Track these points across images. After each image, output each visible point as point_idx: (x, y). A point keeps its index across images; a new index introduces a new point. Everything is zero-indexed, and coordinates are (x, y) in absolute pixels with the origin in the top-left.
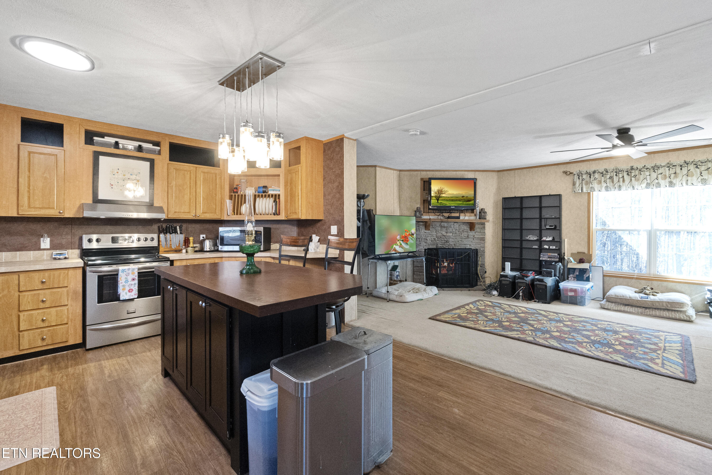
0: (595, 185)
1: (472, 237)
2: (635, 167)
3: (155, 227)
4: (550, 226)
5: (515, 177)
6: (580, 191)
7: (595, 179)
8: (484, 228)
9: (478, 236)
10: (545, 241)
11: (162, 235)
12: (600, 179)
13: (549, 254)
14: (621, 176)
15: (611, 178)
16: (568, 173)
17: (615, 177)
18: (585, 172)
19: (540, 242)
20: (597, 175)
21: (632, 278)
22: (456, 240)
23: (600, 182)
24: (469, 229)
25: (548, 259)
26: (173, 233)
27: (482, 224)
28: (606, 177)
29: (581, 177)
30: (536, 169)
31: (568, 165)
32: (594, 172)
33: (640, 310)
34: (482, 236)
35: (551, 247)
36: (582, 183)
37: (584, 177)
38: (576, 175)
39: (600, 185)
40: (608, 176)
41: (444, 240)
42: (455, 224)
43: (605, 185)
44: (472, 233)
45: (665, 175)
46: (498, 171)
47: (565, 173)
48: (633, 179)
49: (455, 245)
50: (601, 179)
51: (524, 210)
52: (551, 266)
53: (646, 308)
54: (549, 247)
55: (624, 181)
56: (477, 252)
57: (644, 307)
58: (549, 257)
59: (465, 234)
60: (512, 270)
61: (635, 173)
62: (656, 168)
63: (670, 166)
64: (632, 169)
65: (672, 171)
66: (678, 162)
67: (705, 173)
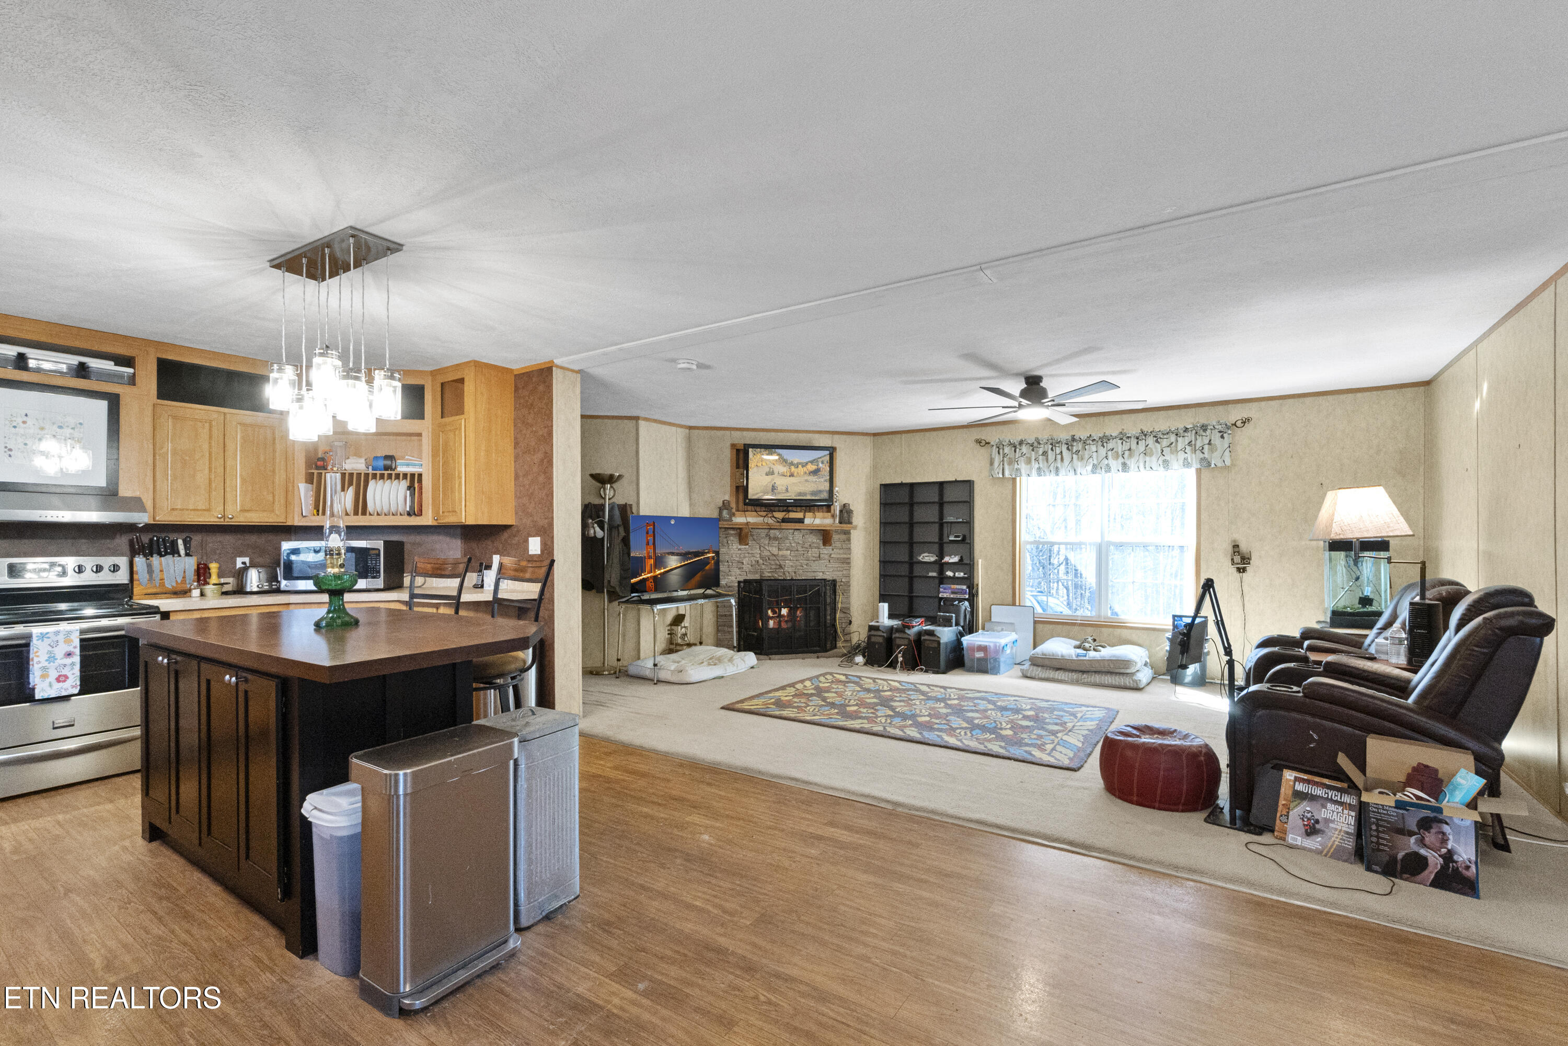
0: (1023, 466)
1: (826, 557)
2: (1077, 437)
3: (122, 541)
4: (956, 537)
5: (901, 447)
6: (1001, 476)
7: (1023, 455)
8: (849, 540)
9: (838, 556)
10: (948, 563)
11: (139, 561)
12: (1029, 456)
13: (953, 586)
14: (1058, 451)
15: (1045, 454)
16: (983, 443)
17: (1050, 451)
18: (1007, 441)
19: (940, 565)
20: (1025, 449)
21: (1074, 624)
22: (798, 563)
23: (1029, 461)
24: (821, 543)
25: (952, 596)
26: (166, 554)
27: (845, 534)
28: (1037, 452)
29: (1001, 451)
30: (935, 433)
31: (983, 428)
32: (1021, 443)
34: (845, 556)
35: (957, 575)
36: (1003, 461)
37: (1007, 450)
38: (995, 447)
39: (1029, 466)
40: (1041, 452)
41: (777, 565)
42: (796, 533)
43: (1037, 466)
44: (826, 551)
45: (1117, 453)
46: (875, 435)
47: (979, 442)
48: (1074, 456)
49: (795, 572)
50: (1031, 454)
51: (916, 507)
52: (951, 608)
53: (1083, 672)
54: (954, 575)
55: (1062, 459)
56: (835, 586)
57: (1079, 671)
58: (953, 593)
59: (813, 552)
60: (891, 616)
61: (1077, 446)
62: (1105, 440)
63: (1123, 437)
64: (1073, 439)
65: (1126, 446)
66: (1134, 431)
67: (1167, 450)
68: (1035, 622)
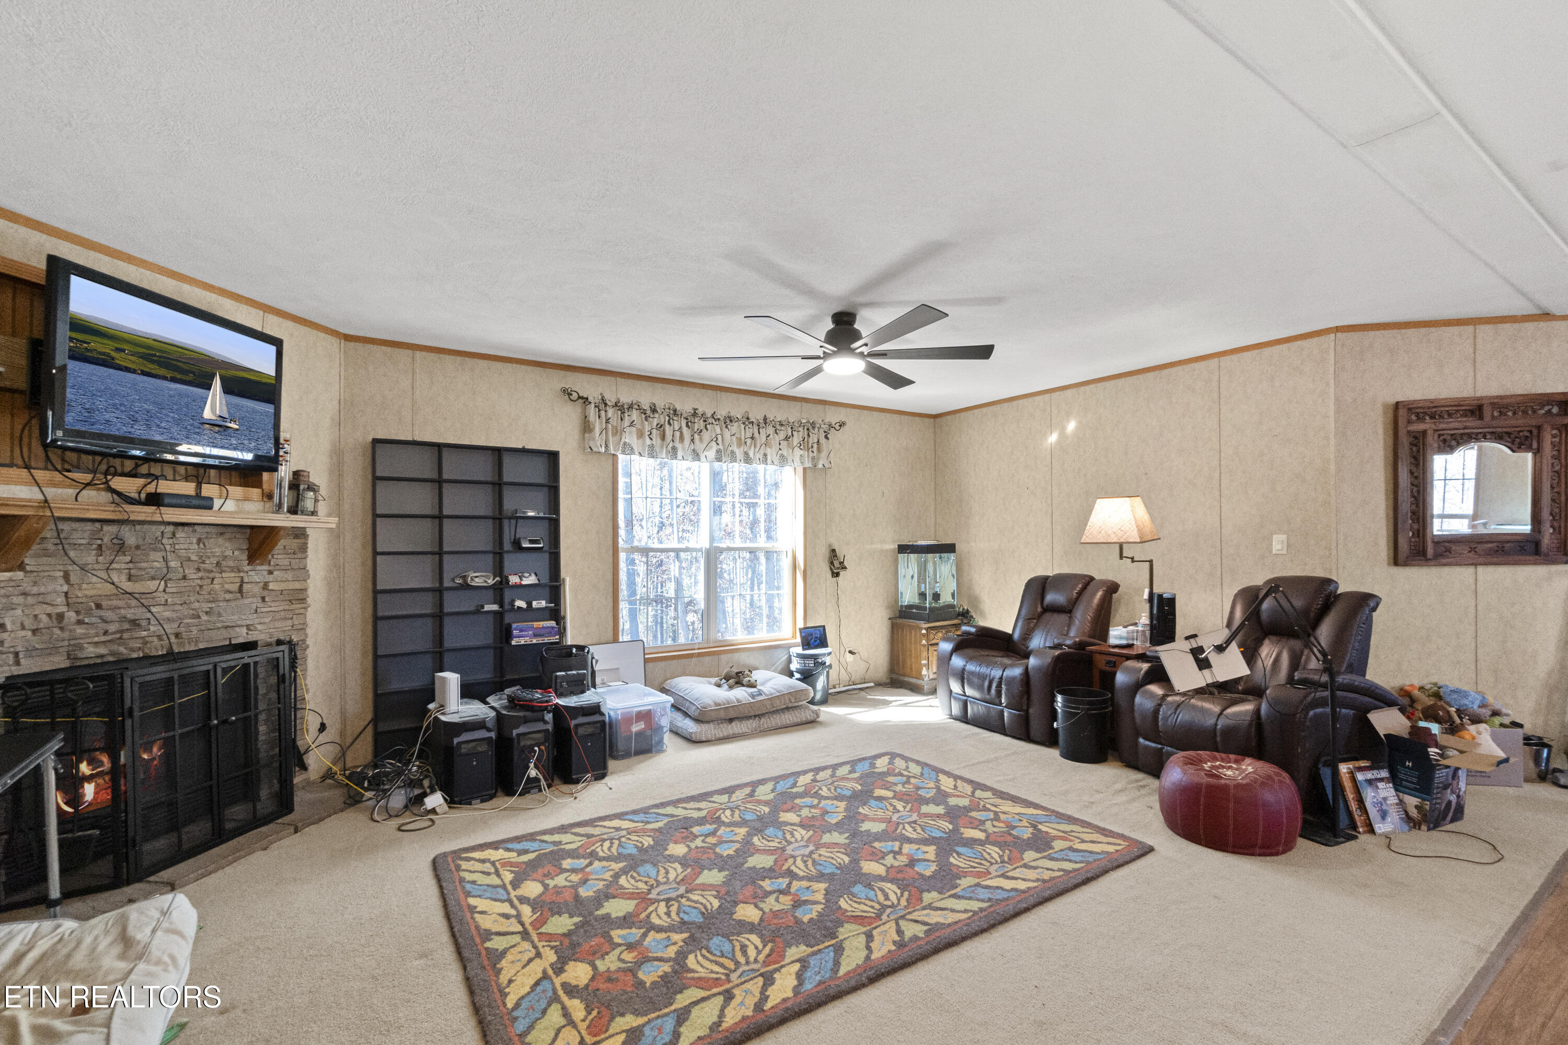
0: (630, 437)
1: (257, 589)
2: (700, 412)
4: (532, 542)
5: (414, 373)
6: (603, 450)
7: (632, 424)
8: (304, 549)
9: (282, 586)
10: (520, 586)
12: (639, 427)
13: (536, 624)
14: (677, 428)
15: (660, 427)
16: (575, 396)
18: (614, 401)
19: (500, 590)
20: (635, 415)
22: (185, 611)
23: (640, 435)
24: (244, 557)
25: (534, 641)
27: (296, 536)
28: (651, 424)
29: (603, 413)
30: (483, 363)
31: (569, 373)
32: (631, 407)
33: (754, 723)
34: (297, 585)
35: (535, 604)
36: (606, 428)
37: (611, 412)
38: (593, 405)
39: (640, 441)
40: (655, 422)
42: (180, 534)
43: (648, 442)
44: (256, 575)
45: (740, 439)
47: (567, 392)
48: (696, 436)
49: (177, 635)
50: (643, 425)
51: (446, 487)
52: (573, 660)
53: (759, 716)
54: (529, 604)
55: (682, 438)
57: (755, 716)
58: (535, 636)
59: (229, 580)
61: (698, 424)
62: (730, 420)
63: (747, 421)
64: (695, 414)
65: (749, 435)
66: (756, 416)
67: (784, 443)
68: (649, 663)
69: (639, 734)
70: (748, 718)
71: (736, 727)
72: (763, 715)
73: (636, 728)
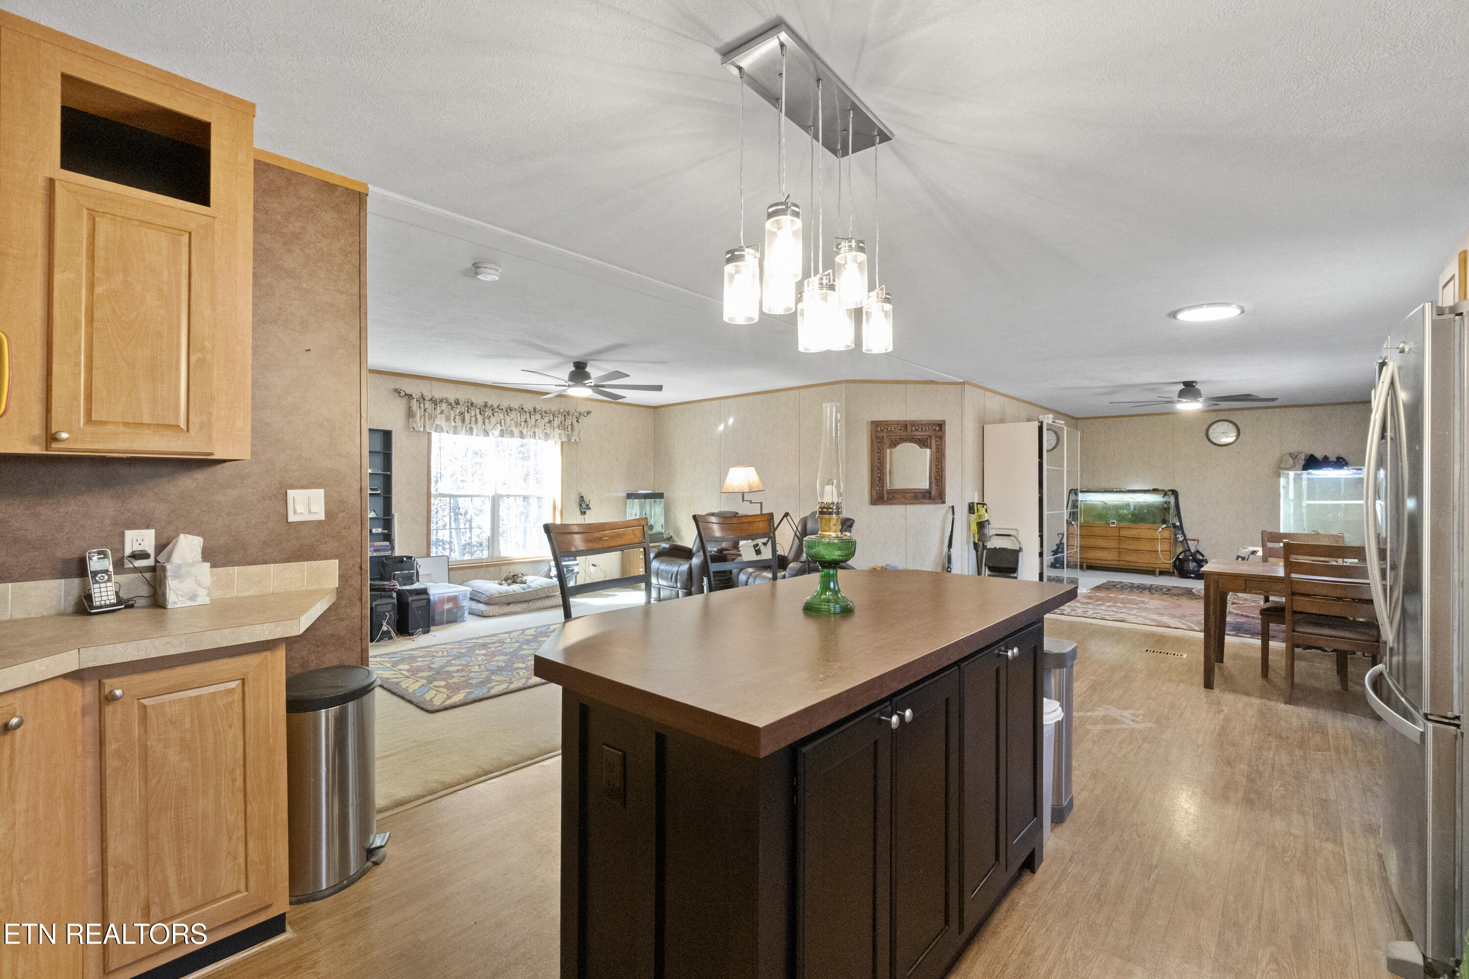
0: (440, 421)
2: (489, 404)
4: (372, 489)
6: (422, 429)
7: (442, 412)
12: (447, 414)
13: (375, 543)
14: (473, 415)
15: (461, 414)
16: (403, 393)
17: (466, 414)
18: (430, 397)
20: (444, 406)
21: (481, 567)
23: (448, 419)
28: (455, 411)
29: (422, 405)
31: (401, 378)
32: (441, 401)
33: (525, 606)
35: (375, 530)
36: (424, 415)
37: (427, 404)
38: (415, 400)
39: (448, 423)
40: (458, 411)
43: (453, 424)
45: (517, 422)
47: (398, 391)
48: (486, 420)
50: (450, 413)
52: (404, 564)
53: (528, 601)
55: (476, 421)
57: (526, 601)
61: (488, 412)
62: (510, 410)
63: (522, 410)
64: (486, 406)
65: (523, 419)
66: (528, 407)
67: (548, 425)
68: (449, 570)
69: (449, 611)
70: (521, 602)
71: (512, 608)
72: (531, 600)
73: (447, 606)
